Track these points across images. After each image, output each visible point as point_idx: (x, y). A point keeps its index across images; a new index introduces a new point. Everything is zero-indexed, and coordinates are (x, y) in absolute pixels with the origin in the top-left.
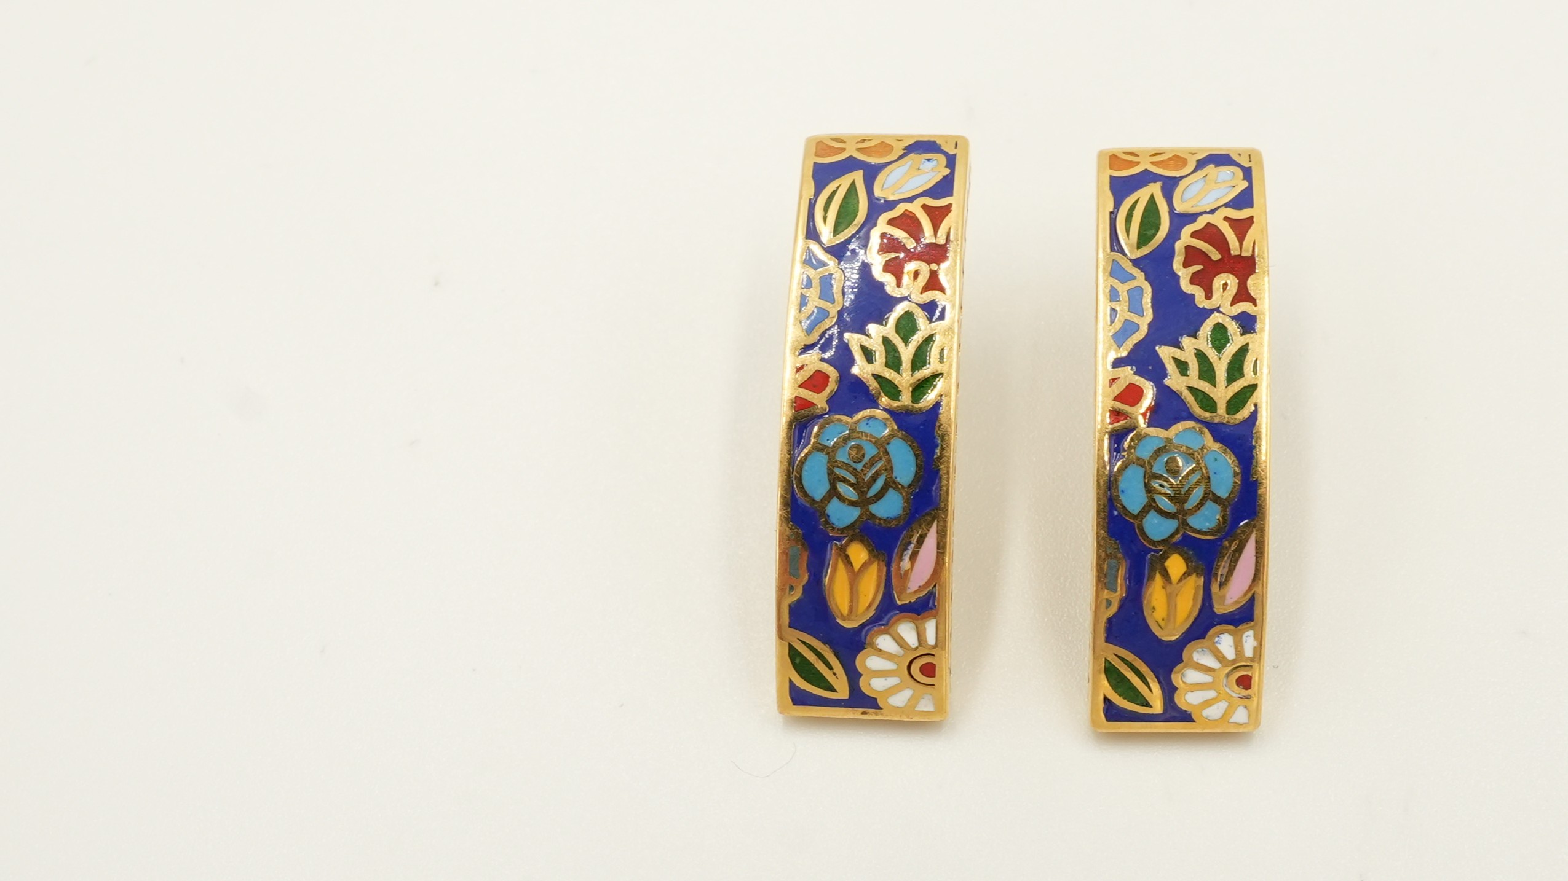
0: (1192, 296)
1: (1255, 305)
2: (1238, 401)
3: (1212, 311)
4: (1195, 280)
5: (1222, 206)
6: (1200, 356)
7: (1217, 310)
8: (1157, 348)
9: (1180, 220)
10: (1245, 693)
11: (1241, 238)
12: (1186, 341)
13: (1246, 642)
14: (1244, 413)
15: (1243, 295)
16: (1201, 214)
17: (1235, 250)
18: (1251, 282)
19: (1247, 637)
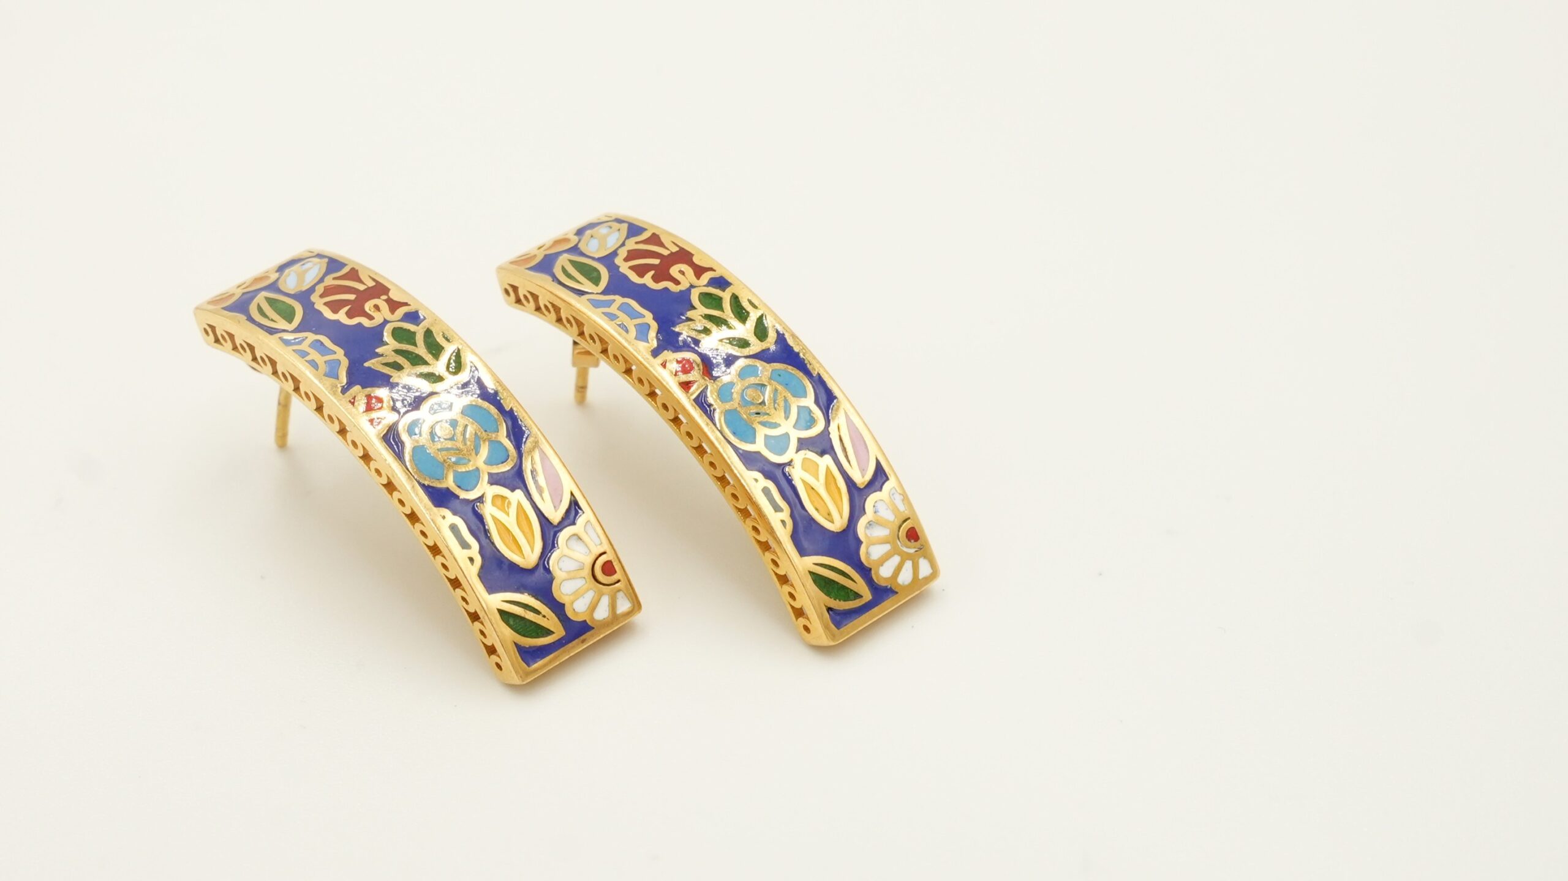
0: (666, 289)
1: (714, 271)
2: (761, 331)
3: (689, 290)
4: (656, 279)
5: (625, 240)
6: (709, 317)
7: (692, 286)
8: (674, 329)
9: (608, 260)
10: (918, 544)
11: (662, 245)
12: (690, 314)
13: (895, 499)
14: (772, 336)
15: (699, 271)
16: (617, 249)
17: (665, 253)
18: (696, 260)
19: (893, 495)
